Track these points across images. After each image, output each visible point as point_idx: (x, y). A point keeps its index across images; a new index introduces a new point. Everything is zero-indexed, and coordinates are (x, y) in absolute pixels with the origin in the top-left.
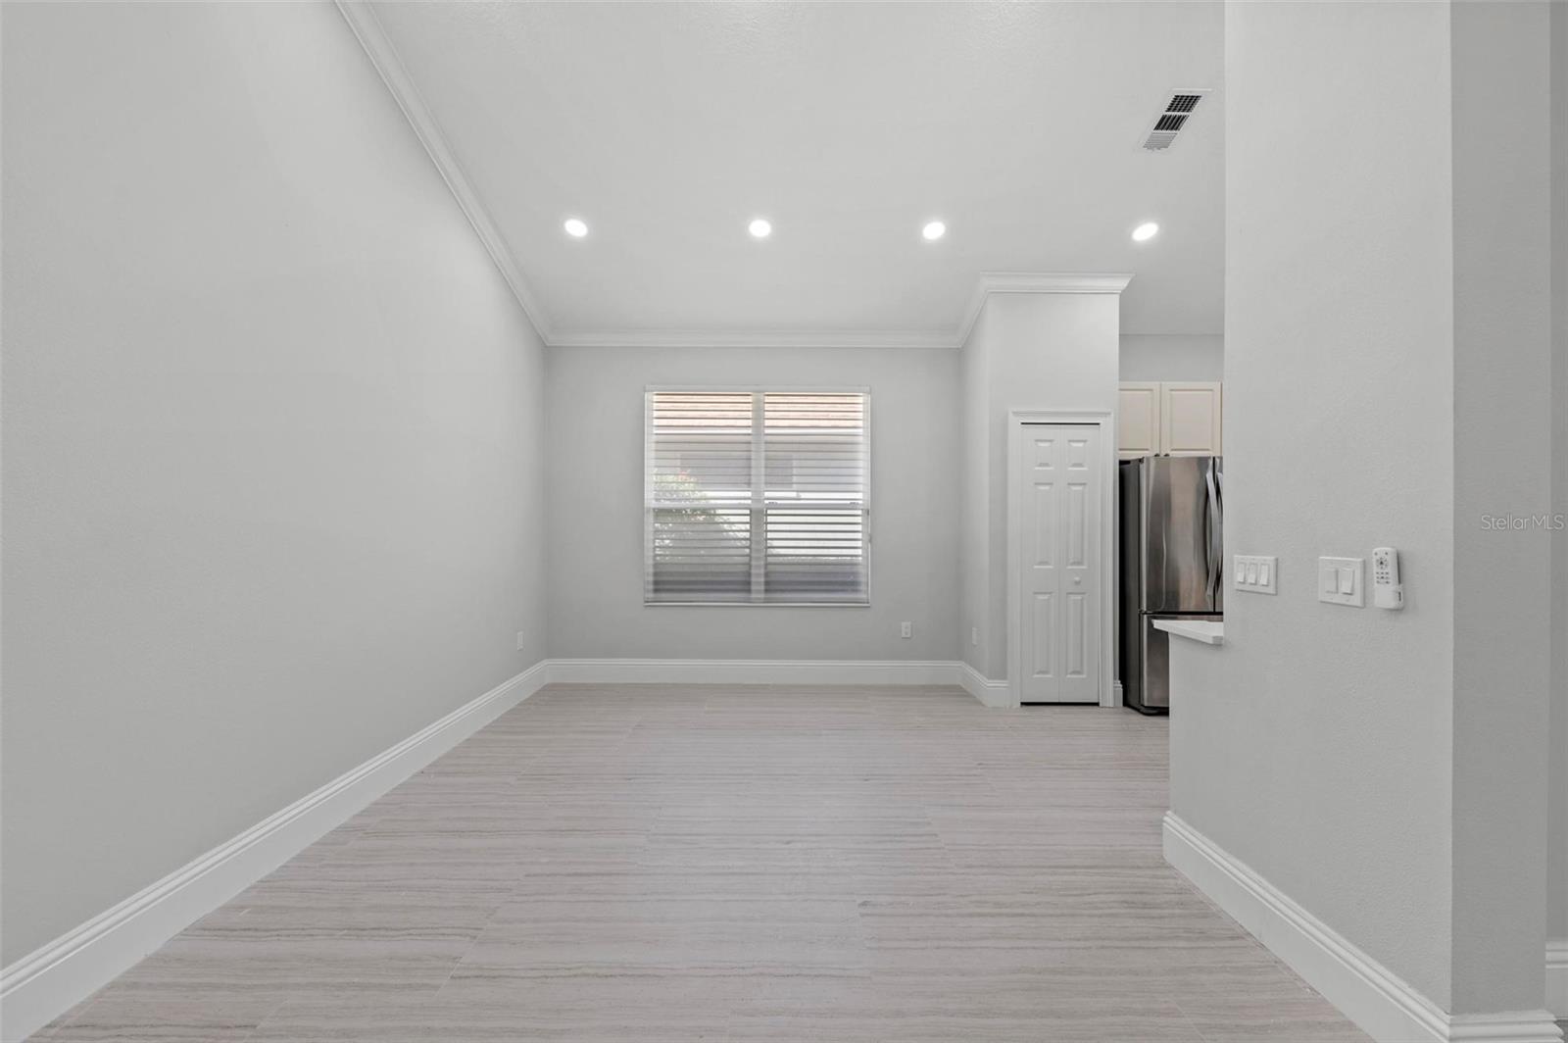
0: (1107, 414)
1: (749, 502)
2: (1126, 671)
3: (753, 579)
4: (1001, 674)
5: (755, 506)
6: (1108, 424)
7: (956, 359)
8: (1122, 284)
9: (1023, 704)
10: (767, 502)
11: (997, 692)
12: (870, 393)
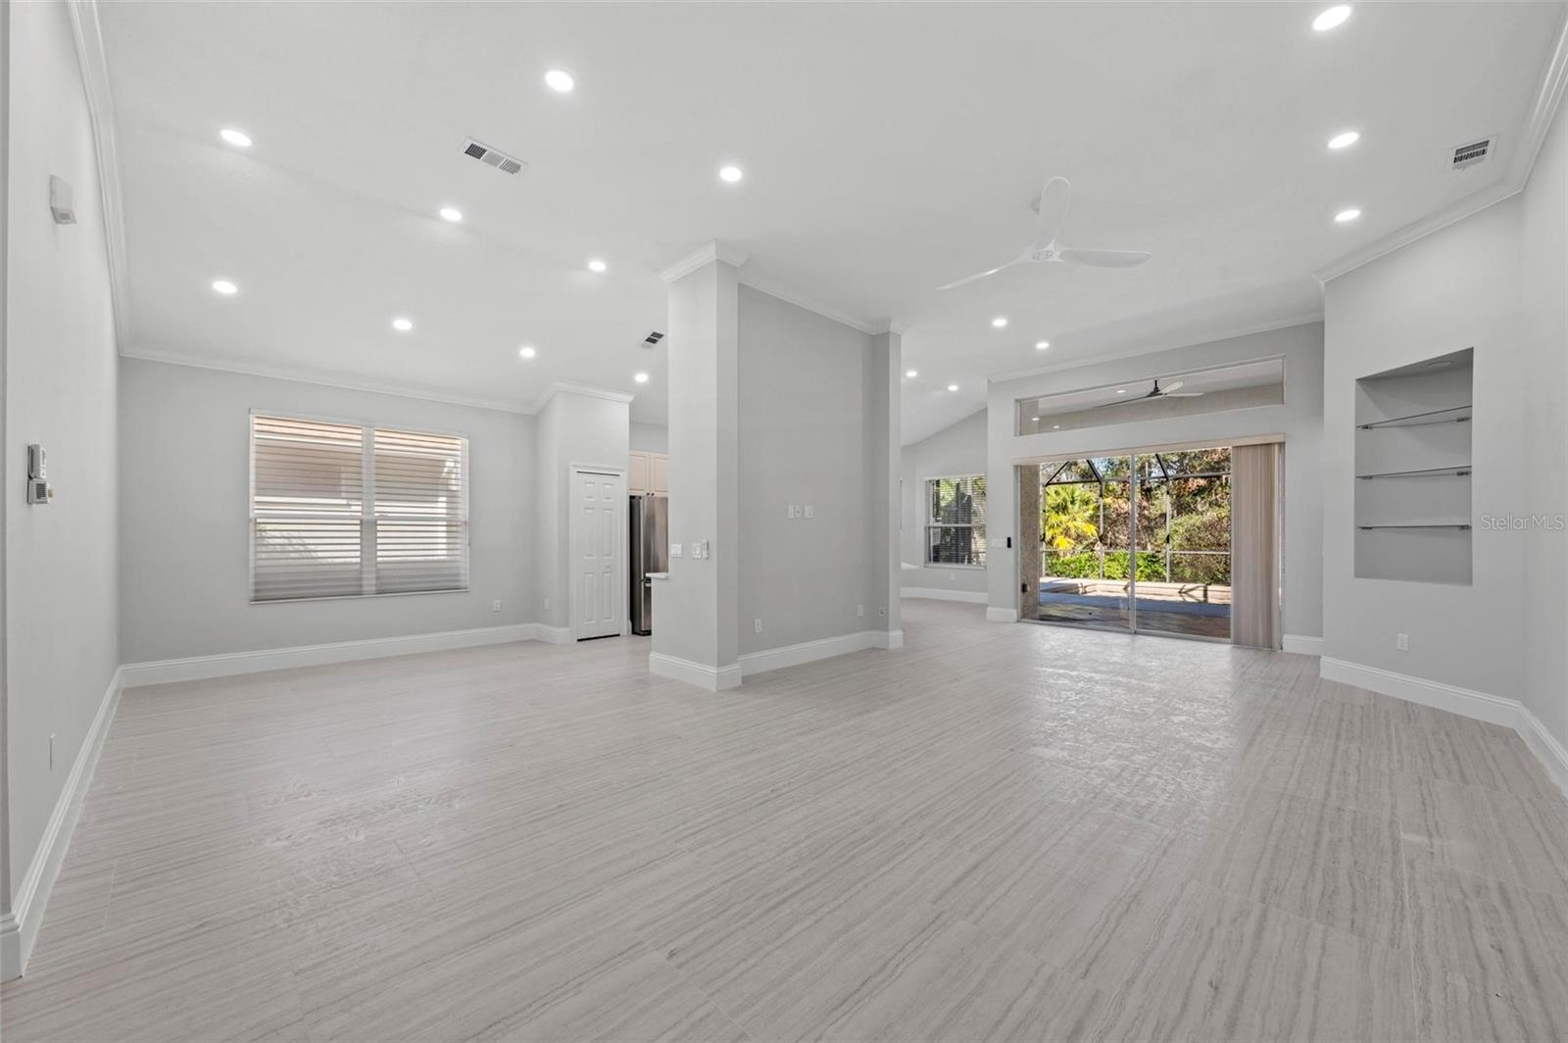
0: (623, 471)
1: (360, 514)
2: (634, 615)
3: (365, 576)
4: (567, 624)
5: (366, 517)
6: (624, 475)
7: (532, 422)
8: (630, 398)
9: (579, 640)
10: (377, 514)
11: (562, 635)
12: (469, 438)
